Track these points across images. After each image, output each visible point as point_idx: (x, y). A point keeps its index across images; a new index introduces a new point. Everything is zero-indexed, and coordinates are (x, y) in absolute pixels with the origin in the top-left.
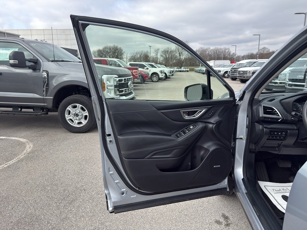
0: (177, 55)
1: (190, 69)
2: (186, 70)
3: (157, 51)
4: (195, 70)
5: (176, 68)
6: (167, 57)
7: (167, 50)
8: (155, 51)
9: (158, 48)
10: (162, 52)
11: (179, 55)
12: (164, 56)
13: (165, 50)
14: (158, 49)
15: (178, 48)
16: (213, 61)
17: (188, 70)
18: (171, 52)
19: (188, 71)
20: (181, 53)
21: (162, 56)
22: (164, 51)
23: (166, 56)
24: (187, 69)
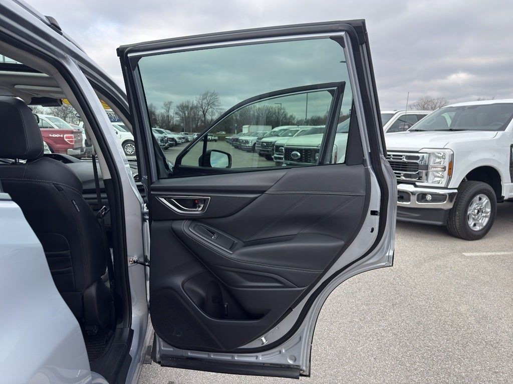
0: (201, 113)
1: (219, 137)
2: (213, 138)
3: (168, 105)
4: (227, 139)
5: (196, 134)
6: (187, 115)
7: (186, 105)
8: (165, 105)
9: (170, 101)
10: (178, 107)
11: (204, 113)
12: (181, 113)
13: (183, 104)
14: (170, 103)
15: (201, 103)
16: (247, 126)
17: (216, 138)
18: (192, 108)
19: (215, 140)
20: (206, 110)
21: (177, 113)
22: (181, 106)
23: (185, 114)
24: (215, 136)
